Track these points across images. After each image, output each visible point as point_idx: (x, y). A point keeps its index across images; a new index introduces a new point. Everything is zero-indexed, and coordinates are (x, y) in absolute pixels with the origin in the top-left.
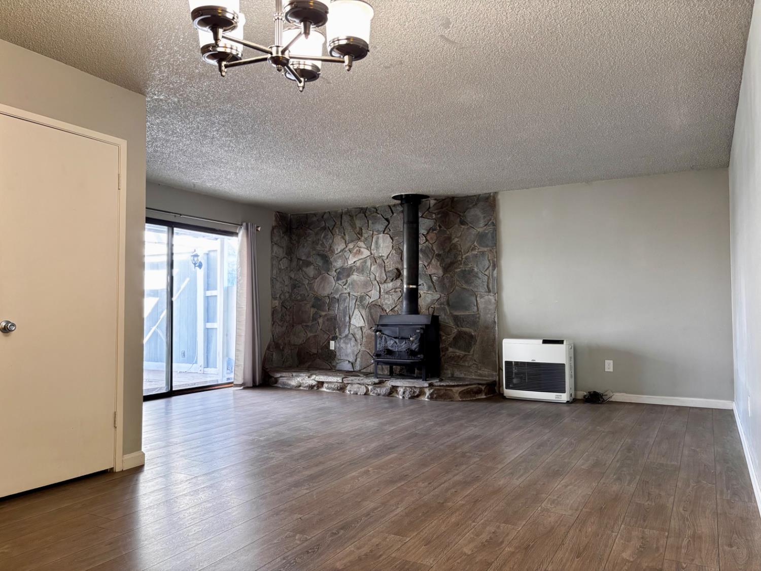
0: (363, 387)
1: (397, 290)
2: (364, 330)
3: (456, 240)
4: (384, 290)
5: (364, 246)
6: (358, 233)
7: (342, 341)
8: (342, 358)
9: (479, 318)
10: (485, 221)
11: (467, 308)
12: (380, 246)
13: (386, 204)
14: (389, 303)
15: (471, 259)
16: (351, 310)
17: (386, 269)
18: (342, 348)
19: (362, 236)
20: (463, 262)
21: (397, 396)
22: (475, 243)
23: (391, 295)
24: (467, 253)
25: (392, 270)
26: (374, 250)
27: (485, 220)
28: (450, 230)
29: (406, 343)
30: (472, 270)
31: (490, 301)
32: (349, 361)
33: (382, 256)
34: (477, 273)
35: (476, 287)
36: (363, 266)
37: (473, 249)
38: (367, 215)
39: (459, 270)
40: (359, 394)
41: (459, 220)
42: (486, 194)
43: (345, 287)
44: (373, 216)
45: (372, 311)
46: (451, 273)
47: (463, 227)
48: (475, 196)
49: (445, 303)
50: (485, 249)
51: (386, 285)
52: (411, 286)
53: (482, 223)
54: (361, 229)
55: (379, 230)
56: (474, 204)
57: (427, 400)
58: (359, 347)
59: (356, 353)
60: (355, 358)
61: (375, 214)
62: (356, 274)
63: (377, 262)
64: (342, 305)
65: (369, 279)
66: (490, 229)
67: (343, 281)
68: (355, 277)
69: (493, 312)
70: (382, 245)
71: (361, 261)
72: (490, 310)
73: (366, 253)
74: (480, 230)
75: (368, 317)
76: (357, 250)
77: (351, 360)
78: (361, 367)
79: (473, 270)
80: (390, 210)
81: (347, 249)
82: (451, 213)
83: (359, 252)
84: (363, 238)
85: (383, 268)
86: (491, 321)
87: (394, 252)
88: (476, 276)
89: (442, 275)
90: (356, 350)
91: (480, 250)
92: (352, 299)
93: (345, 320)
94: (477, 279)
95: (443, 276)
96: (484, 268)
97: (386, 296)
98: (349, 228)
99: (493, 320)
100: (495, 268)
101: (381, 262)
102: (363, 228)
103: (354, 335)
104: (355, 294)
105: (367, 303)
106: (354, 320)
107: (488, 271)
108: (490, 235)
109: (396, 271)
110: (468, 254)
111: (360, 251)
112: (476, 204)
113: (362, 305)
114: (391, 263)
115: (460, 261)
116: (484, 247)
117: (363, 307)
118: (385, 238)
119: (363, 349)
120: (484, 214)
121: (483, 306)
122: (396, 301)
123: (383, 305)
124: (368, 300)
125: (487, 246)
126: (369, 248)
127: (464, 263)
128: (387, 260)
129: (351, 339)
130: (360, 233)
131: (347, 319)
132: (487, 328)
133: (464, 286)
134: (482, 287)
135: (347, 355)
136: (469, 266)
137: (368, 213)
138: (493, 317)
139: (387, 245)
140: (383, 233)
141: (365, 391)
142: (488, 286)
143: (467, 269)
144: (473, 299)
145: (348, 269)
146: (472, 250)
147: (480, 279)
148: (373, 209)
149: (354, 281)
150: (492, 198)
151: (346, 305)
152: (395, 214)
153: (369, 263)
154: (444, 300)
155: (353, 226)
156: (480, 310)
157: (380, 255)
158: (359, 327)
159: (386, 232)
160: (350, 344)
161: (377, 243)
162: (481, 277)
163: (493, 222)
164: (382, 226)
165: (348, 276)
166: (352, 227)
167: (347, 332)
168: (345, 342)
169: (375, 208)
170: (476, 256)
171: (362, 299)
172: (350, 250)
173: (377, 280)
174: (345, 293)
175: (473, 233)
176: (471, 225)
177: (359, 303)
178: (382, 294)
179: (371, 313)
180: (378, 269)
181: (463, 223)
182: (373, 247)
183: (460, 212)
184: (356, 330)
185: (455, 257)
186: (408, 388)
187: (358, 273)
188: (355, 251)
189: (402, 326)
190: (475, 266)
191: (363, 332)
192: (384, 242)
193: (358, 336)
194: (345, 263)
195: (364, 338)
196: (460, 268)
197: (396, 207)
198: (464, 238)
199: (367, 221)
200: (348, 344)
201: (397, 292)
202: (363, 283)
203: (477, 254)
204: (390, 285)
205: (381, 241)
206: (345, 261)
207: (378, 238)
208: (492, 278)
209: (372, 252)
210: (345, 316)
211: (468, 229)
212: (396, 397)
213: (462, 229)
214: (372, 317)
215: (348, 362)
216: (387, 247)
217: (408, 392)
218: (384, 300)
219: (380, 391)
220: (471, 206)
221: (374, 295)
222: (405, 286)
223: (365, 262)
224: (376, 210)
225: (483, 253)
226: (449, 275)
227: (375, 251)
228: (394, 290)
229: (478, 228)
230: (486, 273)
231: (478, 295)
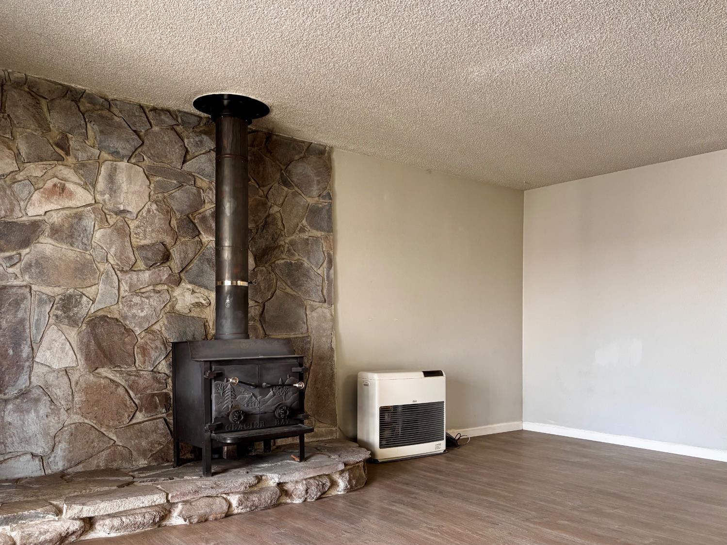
0: (218, 500)
1: (159, 288)
2: (74, 378)
3: (275, 209)
4: (131, 286)
5: (75, 178)
6: (58, 145)
7: (10, 407)
8: (8, 450)
9: (309, 342)
10: (319, 189)
11: (292, 327)
12: (119, 188)
13: (136, 99)
14: (142, 314)
15: (299, 246)
16: (37, 328)
17: (133, 240)
18: (10, 424)
19: (68, 154)
20: (286, 250)
21: (289, 501)
22: (304, 222)
23: (147, 298)
24: (292, 235)
25: (153, 244)
26: (102, 193)
27: (319, 187)
28: (266, 189)
29: (274, 395)
30: (299, 266)
31: (325, 317)
32: (33, 455)
33: (124, 211)
34: (308, 272)
35: (307, 292)
36: (72, 226)
37: (302, 230)
38: (82, 108)
39: (282, 261)
40: (211, 518)
41: (278, 176)
42: (320, 145)
43: (10, 270)
44: (101, 116)
45: (99, 330)
46: (267, 265)
47: (286, 189)
48: (304, 142)
49: (257, 318)
50: (318, 234)
51: (134, 276)
52: (240, 283)
53: (315, 190)
54: (65, 138)
55: (118, 153)
56: (302, 155)
57: (342, 493)
58: (64, 415)
59: (52, 432)
60: (51, 444)
61: (105, 113)
62: (50, 241)
63: (111, 222)
64: (9, 317)
65: (89, 257)
66: (323, 202)
67: (7, 254)
68: (46, 246)
69: (329, 332)
70: (124, 187)
71: (68, 212)
72: (324, 330)
73: (81, 197)
74: (311, 201)
75: (88, 346)
76: (55, 185)
77: (39, 451)
78: (69, 461)
79: (302, 264)
80: (143, 115)
81: (19, 177)
82: (267, 158)
83: (61, 190)
84: (70, 160)
85: (128, 239)
86: (327, 347)
87: (154, 207)
88: (306, 275)
89: (254, 267)
90: (54, 424)
91: (311, 234)
92: (41, 302)
93: (18, 353)
94: (309, 280)
95: (254, 270)
96: (317, 264)
97: (136, 299)
98: (32, 127)
99: (329, 345)
100: (332, 266)
101: (120, 224)
102: (70, 136)
103: (45, 390)
104: (48, 290)
105: (84, 312)
106: (48, 353)
107: (321, 268)
108: (324, 211)
109: (161, 247)
110: (293, 237)
111: (63, 188)
112: (304, 157)
113: (69, 317)
114: (149, 229)
115: (283, 246)
116: (317, 230)
117: (73, 322)
118: (133, 171)
119: (77, 418)
120: (318, 176)
121: (315, 324)
122: (158, 309)
123: (125, 318)
124: (87, 308)
125: (321, 229)
126: (90, 184)
127: (289, 250)
128: (137, 223)
129: (37, 400)
130: (63, 145)
131: (26, 351)
132: (321, 358)
133: (289, 290)
134: (315, 293)
135: (27, 441)
136: (296, 258)
137: (85, 105)
138: (329, 341)
139: (137, 188)
140: (128, 162)
141: (225, 508)
142: (322, 294)
143: (293, 262)
144: (302, 312)
145: (22, 225)
146: (300, 231)
147: (312, 280)
148: (102, 100)
149: (45, 258)
150: (326, 154)
151: (20, 315)
152: (156, 129)
153: (89, 222)
154: (257, 312)
155: (43, 126)
156: (310, 330)
157: (122, 208)
158: (59, 370)
159: (133, 160)
160: (36, 411)
161: (111, 178)
162: (313, 278)
163: (329, 193)
164: (128, 146)
165: (26, 243)
166: (41, 126)
167: (23, 382)
168: (19, 410)
169: (106, 100)
170: (306, 242)
171: (68, 303)
172: (33, 180)
173: (112, 262)
174: (21, 287)
175: (302, 203)
176: (296, 189)
177: (59, 313)
178: (122, 293)
179: (95, 336)
180: (114, 238)
181: (286, 183)
182: (101, 184)
183: (281, 163)
184: (51, 378)
185: (274, 239)
186: (312, 481)
187: (56, 239)
188: (49, 184)
189: (261, 362)
190: (305, 259)
191: (73, 380)
192: (130, 180)
193: (60, 390)
194: (12, 210)
195: (76, 395)
196: (283, 259)
197: (160, 115)
198: (288, 209)
199: (83, 122)
200: (28, 412)
201: (159, 292)
202: (72, 266)
203: (307, 239)
204: (146, 276)
205: (122, 178)
206: (11, 203)
207: (115, 169)
208: (328, 280)
209: (98, 197)
210: (17, 345)
211: (295, 194)
212: (286, 504)
213: (284, 194)
214: (99, 345)
215: (29, 457)
216: (138, 193)
217: (313, 488)
218: (130, 307)
219: (259, 500)
220: (297, 157)
221: (103, 295)
222: (228, 283)
223: (79, 217)
224: (109, 104)
225: (316, 240)
226: (264, 268)
227: (107, 196)
228: (151, 288)
229: (310, 197)
230: (319, 272)
231: (308, 307)
